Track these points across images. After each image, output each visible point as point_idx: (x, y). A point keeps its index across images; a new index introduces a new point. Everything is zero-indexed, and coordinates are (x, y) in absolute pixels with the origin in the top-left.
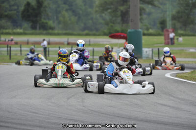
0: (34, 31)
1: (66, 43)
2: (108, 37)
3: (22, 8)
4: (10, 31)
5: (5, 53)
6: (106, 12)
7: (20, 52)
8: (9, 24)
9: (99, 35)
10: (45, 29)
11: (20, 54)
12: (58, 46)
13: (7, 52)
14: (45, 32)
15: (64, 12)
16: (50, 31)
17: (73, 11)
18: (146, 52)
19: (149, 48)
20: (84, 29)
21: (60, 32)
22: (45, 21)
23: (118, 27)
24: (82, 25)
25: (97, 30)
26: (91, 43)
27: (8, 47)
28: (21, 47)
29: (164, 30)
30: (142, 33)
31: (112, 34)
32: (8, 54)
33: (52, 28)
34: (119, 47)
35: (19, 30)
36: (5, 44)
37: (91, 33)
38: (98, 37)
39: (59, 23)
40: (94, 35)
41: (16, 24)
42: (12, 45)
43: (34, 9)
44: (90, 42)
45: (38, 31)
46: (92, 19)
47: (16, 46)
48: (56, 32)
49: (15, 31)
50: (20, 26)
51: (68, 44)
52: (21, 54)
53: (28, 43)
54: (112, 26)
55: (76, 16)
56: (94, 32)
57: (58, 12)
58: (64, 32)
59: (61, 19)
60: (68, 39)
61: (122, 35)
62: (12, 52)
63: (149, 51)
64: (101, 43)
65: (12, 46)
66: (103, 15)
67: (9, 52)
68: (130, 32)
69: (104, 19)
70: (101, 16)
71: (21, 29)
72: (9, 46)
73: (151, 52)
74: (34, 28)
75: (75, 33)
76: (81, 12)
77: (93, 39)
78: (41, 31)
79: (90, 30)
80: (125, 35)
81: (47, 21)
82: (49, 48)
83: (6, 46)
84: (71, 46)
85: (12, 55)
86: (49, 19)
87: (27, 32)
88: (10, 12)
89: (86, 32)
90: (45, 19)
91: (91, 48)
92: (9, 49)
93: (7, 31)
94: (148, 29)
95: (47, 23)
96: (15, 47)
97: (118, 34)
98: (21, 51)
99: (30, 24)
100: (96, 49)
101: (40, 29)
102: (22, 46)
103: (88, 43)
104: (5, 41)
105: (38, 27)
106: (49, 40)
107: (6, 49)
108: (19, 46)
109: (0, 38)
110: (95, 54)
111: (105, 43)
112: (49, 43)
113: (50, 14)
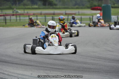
0: (44, 7)
1: (64, 14)
2: (90, 9)
4: (30, 7)
5: (28, 20)
8: (29, 2)
9: (85, 8)
10: (51, 5)
14: (51, 7)
16: (55, 6)
18: (114, 18)
20: (76, 5)
21: (61, 7)
22: (51, 0)
23: (96, 3)
24: (74, 2)
25: (83, 5)
28: (37, 17)
30: (111, 6)
31: (93, 8)
33: (56, 5)
35: (36, 6)
36: (27, 15)
37: (79, 7)
38: (84, 9)
39: (60, 1)
40: (82, 8)
41: (33, 2)
44: (79, 12)
45: (47, 7)
47: (34, 16)
48: (58, 7)
49: (33, 7)
50: (36, 4)
51: (66, 14)
53: (41, 14)
54: (92, 3)
56: (81, 7)
58: (63, 7)
60: (65, 12)
61: (99, 8)
63: (115, 17)
64: (86, 13)
68: (103, 6)
73: (116, 18)
74: (44, 4)
75: (70, 7)
77: (81, 11)
78: (49, 6)
79: (79, 5)
80: (101, 8)
82: (54, 17)
83: (28, 16)
84: (67, 15)
87: (40, 7)
89: (77, 6)
91: (79, 17)
93: (28, 7)
94: (114, 4)
95: (52, 2)
97: (96, 7)
98: (37, 19)
99: (42, 3)
100: (83, 17)
101: (48, 5)
102: (38, 16)
103: (78, 13)
104: (27, 13)
105: (47, 4)
106: (54, 12)
107: (28, 18)
108: (36, 16)
109: (24, 11)
110: (82, 20)
111: (88, 13)
112: (54, 14)
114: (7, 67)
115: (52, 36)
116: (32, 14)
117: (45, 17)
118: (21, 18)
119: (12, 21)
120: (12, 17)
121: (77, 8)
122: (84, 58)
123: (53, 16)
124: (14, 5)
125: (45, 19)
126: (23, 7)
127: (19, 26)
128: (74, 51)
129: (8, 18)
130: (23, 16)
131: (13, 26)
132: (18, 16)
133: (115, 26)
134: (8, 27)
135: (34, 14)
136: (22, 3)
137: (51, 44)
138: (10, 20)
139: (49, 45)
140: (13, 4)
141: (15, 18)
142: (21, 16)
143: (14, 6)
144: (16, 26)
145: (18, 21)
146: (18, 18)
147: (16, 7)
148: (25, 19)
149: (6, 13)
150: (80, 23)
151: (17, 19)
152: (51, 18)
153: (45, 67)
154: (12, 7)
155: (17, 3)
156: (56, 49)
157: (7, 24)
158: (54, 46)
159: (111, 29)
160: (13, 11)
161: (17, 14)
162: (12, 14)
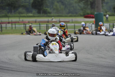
0: (39, 15)
1: (58, 21)
2: (83, 17)
4: (25, 15)
5: (23, 28)
8: (24, 11)
9: (78, 16)
10: (46, 13)
14: (46, 15)
15: (56, 3)
16: (49, 15)
17: (62, 2)
18: (106, 26)
19: (107, 23)
21: (55, 15)
22: (45, 9)
23: (89, 11)
24: (68, 11)
25: (76, 13)
26: (73, 21)
27: (24, 25)
30: (103, 14)
31: (85, 16)
33: (50, 13)
34: (90, 23)
35: (30, 15)
37: (73, 15)
38: (77, 17)
39: (54, 9)
40: (75, 16)
41: (28, 11)
42: (27, 23)
43: (39, 2)
44: (72, 20)
45: (41, 15)
46: (73, 7)
47: (29, 24)
49: (28, 15)
50: (31, 12)
51: (60, 22)
53: (36, 22)
54: (85, 11)
55: (63, 5)
56: (75, 15)
57: (52, 3)
58: (57, 15)
59: (54, 7)
60: (59, 19)
61: (91, 16)
63: (108, 25)
64: (79, 21)
66: (80, 4)
67: (25, 28)
68: (96, 14)
69: (80, 7)
70: (79, 5)
71: (31, 13)
72: (25, 24)
73: (109, 26)
74: (39, 12)
75: (63, 15)
76: (66, 3)
77: (74, 19)
78: (44, 15)
79: (73, 13)
80: (93, 16)
81: (47, 9)
82: (48, 25)
83: (23, 24)
87: (35, 15)
88: (25, 4)
89: (70, 14)
90: (45, 7)
91: (73, 24)
92: (25, 25)
93: (23, 15)
94: (106, 12)
95: (47, 10)
97: (89, 15)
99: (37, 11)
100: (76, 25)
101: (43, 13)
102: (33, 24)
103: (71, 21)
104: (23, 21)
105: (41, 12)
106: (48, 20)
107: (23, 26)
108: (31, 23)
109: (19, 19)
110: (76, 28)
111: (81, 21)
112: (48, 22)
113: (48, 4)
114: (3, 74)
115: (53, 44)
116: (27, 21)
117: (40, 24)
118: (16, 26)
119: (7, 29)
120: (7, 24)
121: (71, 16)
123: (48, 23)
124: (10, 13)
125: (40, 27)
126: (18, 15)
127: (14, 33)
128: (74, 59)
129: (4, 25)
130: (18, 24)
131: (9, 33)
132: (13, 24)
134: (3, 35)
135: (29, 22)
136: (17, 11)
137: (51, 52)
138: (6, 28)
139: (50, 53)
140: (8, 12)
141: (11, 26)
142: (16, 24)
143: (9, 15)
144: (12, 33)
145: (14, 28)
146: (14, 26)
147: (11, 15)
148: (21, 27)
149: (2, 21)
151: (12, 27)
152: (46, 25)
155: (13, 11)
156: (56, 56)
157: (3, 31)
158: (54, 53)
160: (9, 19)
161: (13, 21)
162: (8, 22)
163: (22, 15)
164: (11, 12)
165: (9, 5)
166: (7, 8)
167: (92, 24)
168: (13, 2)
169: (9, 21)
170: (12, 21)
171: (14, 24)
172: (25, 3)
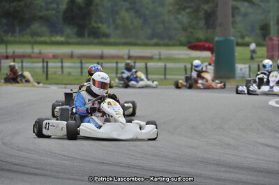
0: (79, 40)
1: (126, 56)
2: (186, 48)
3: (63, 7)
4: (46, 39)
5: (40, 71)
6: (183, 13)
7: (60, 70)
8: (45, 29)
9: (174, 45)
10: (97, 36)
11: (60, 73)
12: (115, 61)
13: (42, 70)
14: (96, 41)
15: (123, 13)
16: (104, 40)
17: (137, 11)
18: (241, 69)
19: (245, 63)
20: (152, 36)
21: (118, 40)
22: (95, 25)
23: (201, 35)
24: (149, 31)
25: (170, 38)
26: (162, 57)
27: (43, 62)
28: (62, 62)
29: (267, 38)
30: (235, 42)
31: (192, 44)
32: (44, 71)
33: (106, 36)
35: (59, 39)
36: (39, 58)
37: (161, 42)
38: (171, 48)
39: (116, 28)
40: (167, 45)
41: (54, 30)
42: (50, 59)
43: (80, 8)
44: (160, 55)
45: (86, 40)
46: (163, 22)
47: (55, 60)
48: (112, 40)
49: (53, 39)
50: (61, 33)
51: (130, 58)
52: (62, 72)
53: (72, 56)
54: (191, 33)
55: (140, 18)
56: (166, 41)
57: (114, 13)
58: (123, 40)
59: (119, 21)
60: (129, 51)
61: (206, 46)
62: (49, 70)
64: (177, 56)
65: (49, 61)
66: (180, 16)
67: (45, 70)
68: (217, 41)
69: (180, 23)
70: (176, 19)
71: (62, 36)
72: (45, 60)
73: (248, 70)
74: (80, 34)
75: (139, 42)
76: (147, 12)
77: (165, 51)
78: (91, 39)
79: (163, 38)
80: (211, 46)
81: (100, 25)
82: (102, 64)
83: (41, 60)
85: (49, 73)
86: (102, 22)
87: (70, 40)
88: (46, 13)
89: (155, 41)
90: (96, 22)
91: (161, 64)
92: (45, 64)
93: (42, 39)
94: (243, 37)
95: (99, 28)
96: (55, 62)
97: (201, 44)
98: (62, 67)
99: (75, 30)
100: (169, 65)
101: (89, 35)
102: (64, 61)
103: (158, 57)
104: (40, 53)
105: (86, 35)
106: (102, 53)
107: (41, 65)
108: (59, 60)
109: (33, 48)
110: (167, 72)
111: (182, 56)
112: (102, 57)
113: (104, 15)
116: (51, 55)
117: (81, 63)
118: (24, 64)
120: (3, 61)
121: (156, 45)
122: (168, 161)
123: (100, 61)
124: (10, 35)
125: (82, 68)
126: (30, 39)
130: (29, 60)
132: (17, 60)
133: (259, 88)
135: (55, 57)
136: (28, 30)
140: (6, 32)
142: (24, 60)
143: (9, 38)
147: (13, 39)
148: (34, 68)
150: (145, 79)
153: (78, 180)
154: (5, 38)
155: (17, 29)
159: (251, 94)
160: (6, 49)
161: (16, 54)
162: (5, 54)
163: (39, 39)
164: (14, 32)
165: (8, 14)
166: (4, 21)
167: (207, 64)
168: (18, 9)
169: (6, 52)
170: (14, 52)
171: (20, 60)
172: (47, 10)
